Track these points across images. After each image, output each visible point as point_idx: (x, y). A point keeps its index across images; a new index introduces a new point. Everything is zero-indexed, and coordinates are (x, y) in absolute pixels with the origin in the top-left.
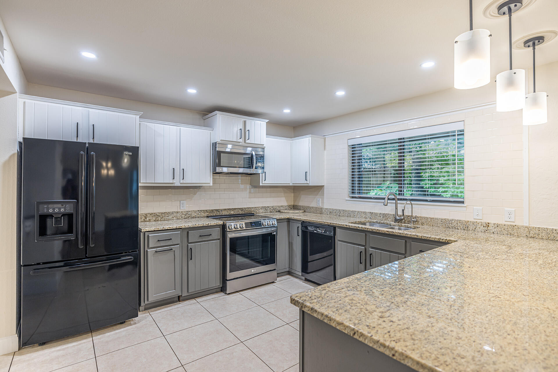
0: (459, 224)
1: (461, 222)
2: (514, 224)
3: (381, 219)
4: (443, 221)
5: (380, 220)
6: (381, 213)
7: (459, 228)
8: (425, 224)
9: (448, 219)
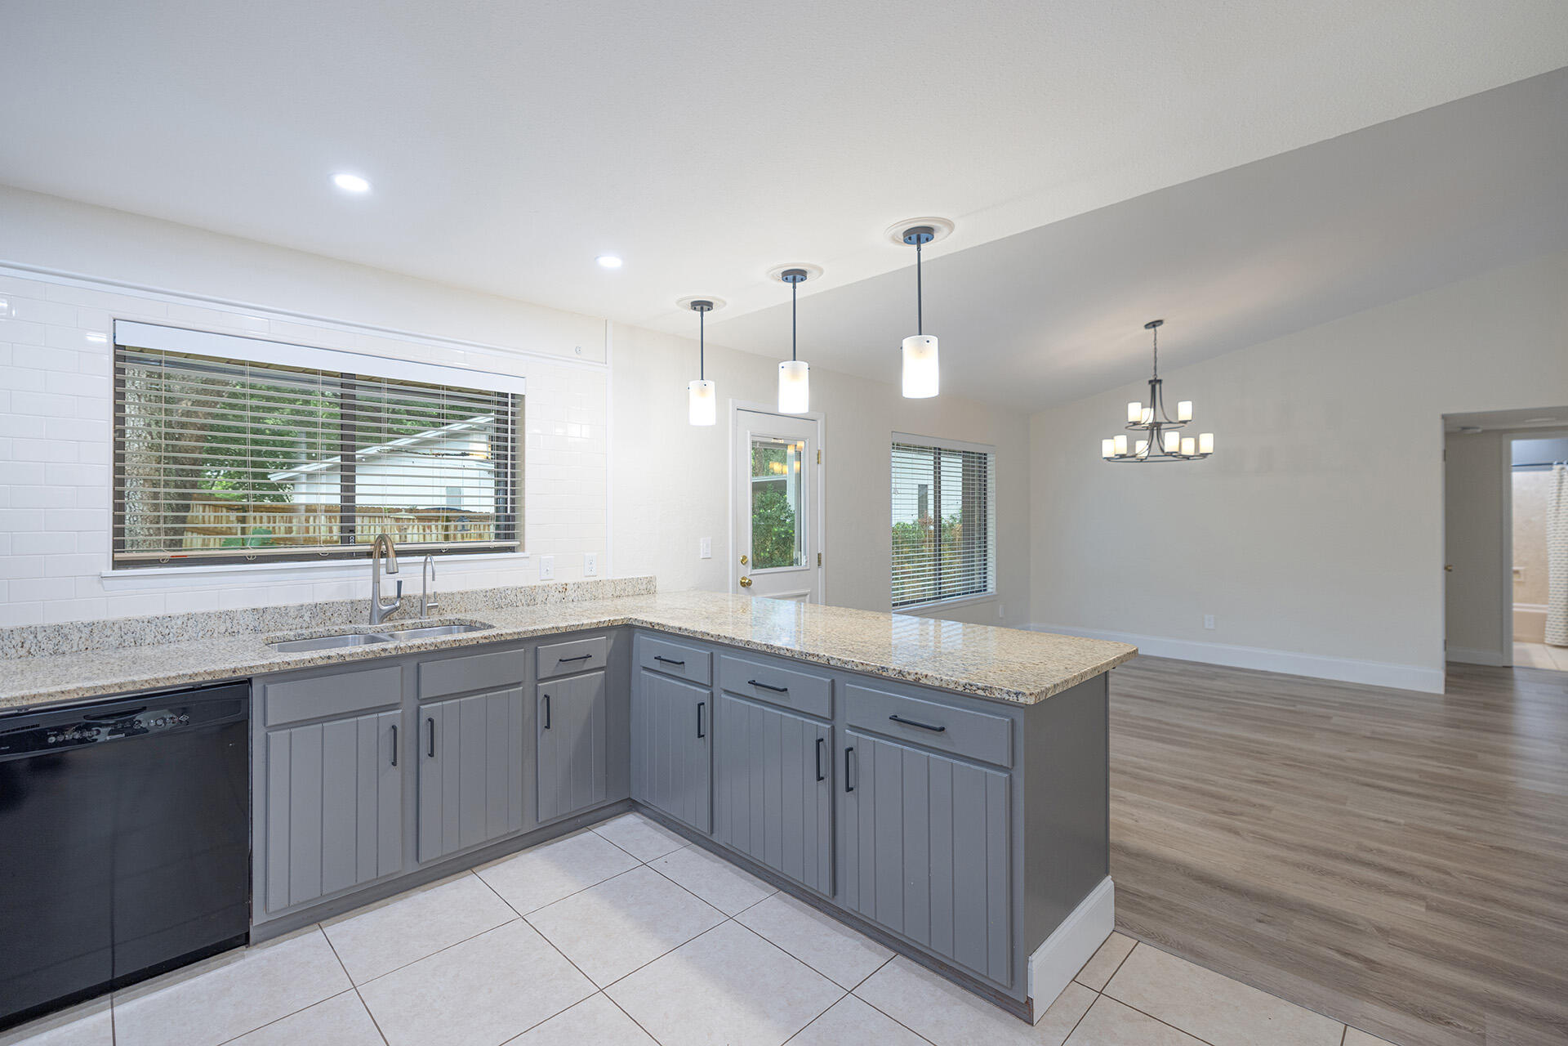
0: (520, 596)
1: (522, 590)
2: (598, 579)
3: (305, 625)
4: (488, 594)
5: (301, 628)
6: (302, 606)
7: (519, 604)
8: (449, 611)
9: (498, 589)
